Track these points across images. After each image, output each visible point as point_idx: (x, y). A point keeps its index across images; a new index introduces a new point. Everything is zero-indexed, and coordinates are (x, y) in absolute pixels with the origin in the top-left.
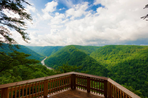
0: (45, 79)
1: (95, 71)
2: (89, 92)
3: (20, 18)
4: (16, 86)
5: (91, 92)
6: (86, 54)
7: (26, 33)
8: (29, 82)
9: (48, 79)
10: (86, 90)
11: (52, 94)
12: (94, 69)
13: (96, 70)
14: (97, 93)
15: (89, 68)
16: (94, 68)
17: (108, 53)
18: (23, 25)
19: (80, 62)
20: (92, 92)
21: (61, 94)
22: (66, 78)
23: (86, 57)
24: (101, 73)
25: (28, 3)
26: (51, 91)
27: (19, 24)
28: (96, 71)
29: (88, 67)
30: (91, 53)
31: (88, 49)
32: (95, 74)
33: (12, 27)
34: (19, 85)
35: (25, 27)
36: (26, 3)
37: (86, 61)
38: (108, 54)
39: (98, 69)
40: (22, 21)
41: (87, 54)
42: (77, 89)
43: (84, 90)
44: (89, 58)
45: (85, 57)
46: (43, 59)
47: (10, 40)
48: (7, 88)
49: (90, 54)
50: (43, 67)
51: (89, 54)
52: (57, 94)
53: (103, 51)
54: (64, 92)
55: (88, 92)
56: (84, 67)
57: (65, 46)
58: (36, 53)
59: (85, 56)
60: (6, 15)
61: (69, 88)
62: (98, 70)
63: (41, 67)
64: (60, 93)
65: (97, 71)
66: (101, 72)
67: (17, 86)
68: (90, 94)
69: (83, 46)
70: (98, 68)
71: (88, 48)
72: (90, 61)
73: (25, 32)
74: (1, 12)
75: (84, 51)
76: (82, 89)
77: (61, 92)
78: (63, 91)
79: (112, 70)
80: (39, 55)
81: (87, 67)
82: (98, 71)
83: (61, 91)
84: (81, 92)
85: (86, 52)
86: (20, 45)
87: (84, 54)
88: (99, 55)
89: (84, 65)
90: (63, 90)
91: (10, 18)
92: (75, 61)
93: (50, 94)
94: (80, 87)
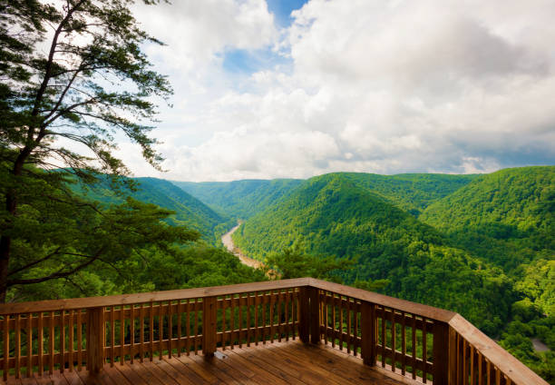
0: (205, 293)
1: (449, 287)
2: (370, 362)
3: (137, 91)
4: (122, 306)
5: (379, 363)
6: (401, 212)
7: (155, 140)
8: (157, 300)
9: (216, 297)
10: (359, 355)
11: (232, 348)
12: (442, 277)
13: (449, 282)
14: (403, 374)
15: (415, 272)
16: (444, 274)
17: (518, 206)
18: (149, 112)
19: (373, 245)
20: (384, 366)
21: (263, 353)
22: (281, 300)
23: (403, 223)
24: (477, 301)
25: (155, 40)
26: (226, 338)
27: (138, 110)
28: (451, 290)
29: (411, 269)
30: (424, 206)
31: (412, 189)
32: (447, 304)
33: (116, 124)
34: (131, 305)
35: (154, 119)
36: (152, 39)
37: (401, 240)
38: (514, 212)
39: (464, 278)
40: (144, 99)
41: (405, 211)
42: (323, 347)
43: (352, 352)
44: (417, 229)
45: (399, 224)
46: (229, 230)
47: (113, 163)
48: (99, 309)
49: (420, 209)
50: (227, 260)
51: (415, 213)
52: (246, 354)
53: (489, 196)
54: (272, 350)
55: (365, 362)
56: (392, 267)
57: (310, 179)
58: (204, 205)
59: (396, 220)
60: (101, 88)
61: (294, 339)
62: (463, 287)
63: (220, 257)
64: (259, 351)
65: (458, 291)
66: (477, 296)
67: (126, 305)
68: (375, 371)
69: (386, 177)
70: (460, 276)
71: (411, 183)
72: (421, 242)
73: (149, 135)
74: (90, 81)
75: (392, 198)
76: (345, 350)
77: (261, 346)
78: (269, 345)
79: (542, 291)
80: (216, 215)
81: (405, 267)
82: (464, 289)
83: (264, 343)
84: (339, 359)
85: (402, 204)
86: (137, 179)
87: (392, 212)
88: (467, 217)
89: (390, 260)
90: (269, 342)
91: (113, 95)
92: (352, 241)
93: (224, 350)
94: (337, 341)
